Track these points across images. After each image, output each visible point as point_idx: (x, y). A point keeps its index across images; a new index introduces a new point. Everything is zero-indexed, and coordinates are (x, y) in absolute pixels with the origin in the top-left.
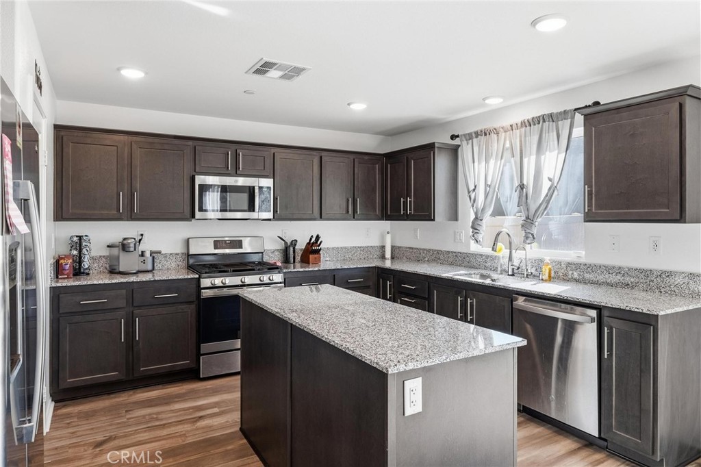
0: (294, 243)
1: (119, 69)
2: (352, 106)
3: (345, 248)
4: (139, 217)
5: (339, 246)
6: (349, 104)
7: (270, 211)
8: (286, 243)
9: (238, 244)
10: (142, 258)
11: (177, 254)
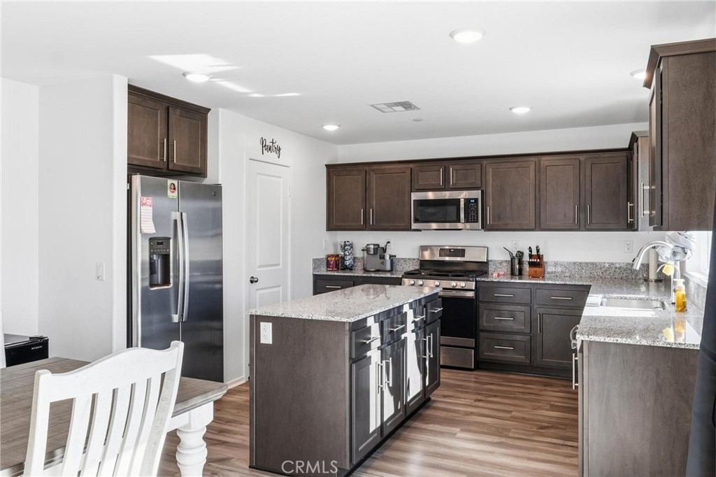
0: (520, 254)
1: (322, 126)
2: (514, 111)
3: (593, 264)
4: (374, 227)
5: (583, 261)
6: (511, 109)
7: (477, 222)
8: (511, 254)
9: (461, 252)
10: (382, 260)
11: (414, 259)
